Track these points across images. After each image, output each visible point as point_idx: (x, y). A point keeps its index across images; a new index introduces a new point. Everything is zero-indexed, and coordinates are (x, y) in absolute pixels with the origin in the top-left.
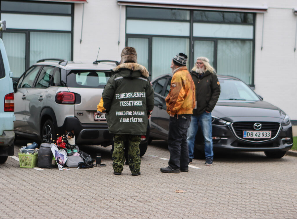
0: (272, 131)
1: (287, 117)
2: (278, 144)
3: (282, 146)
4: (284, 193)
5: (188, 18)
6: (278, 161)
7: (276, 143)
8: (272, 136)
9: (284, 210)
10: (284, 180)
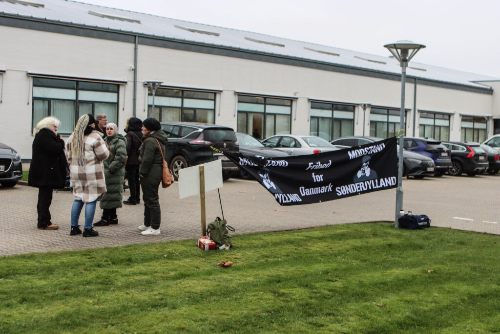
0: (5, 166)
1: (17, 155)
2: (10, 176)
3: (14, 177)
4: (11, 211)
6: (11, 189)
7: (9, 174)
8: (5, 170)
9: (9, 222)
10: (13, 202)
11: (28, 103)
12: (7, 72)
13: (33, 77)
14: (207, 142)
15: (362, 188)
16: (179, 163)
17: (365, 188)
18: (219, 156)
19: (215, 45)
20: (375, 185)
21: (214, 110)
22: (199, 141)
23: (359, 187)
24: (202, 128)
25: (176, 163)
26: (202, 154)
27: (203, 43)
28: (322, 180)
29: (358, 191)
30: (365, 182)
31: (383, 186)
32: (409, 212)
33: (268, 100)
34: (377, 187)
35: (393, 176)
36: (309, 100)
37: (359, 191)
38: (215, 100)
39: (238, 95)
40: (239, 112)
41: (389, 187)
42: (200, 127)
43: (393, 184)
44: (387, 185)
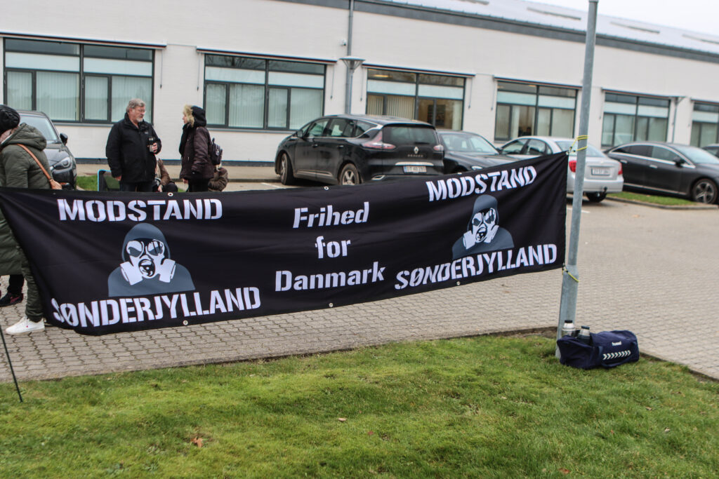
5: (78, 53)
11: (198, 88)
12: (167, 47)
13: (205, 54)
14: (386, 145)
15: (469, 270)
16: (350, 174)
17: (477, 269)
18: (405, 166)
19: (466, 13)
20: (505, 263)
21: (463, 101)
22: (376, 143)
23: (459, 268)
24: (381, 124)
25: (346, 174)
26: (378, 162)
27: (449, 11)
28: (345, 253)
29: (454, 277)
30: (479, 257)
31: (522, 264)
32: (583, 328)
33: (542, 90)
34: (509, 266)
35: (548, 243)
36: (603, 90)
37: (460, 276)
38: (464, 87)
39: (499, 81)
40: (499, 104)
41: (537, 268)
42: (379, 123)
43: (547, 261)
44: (532, 263)
